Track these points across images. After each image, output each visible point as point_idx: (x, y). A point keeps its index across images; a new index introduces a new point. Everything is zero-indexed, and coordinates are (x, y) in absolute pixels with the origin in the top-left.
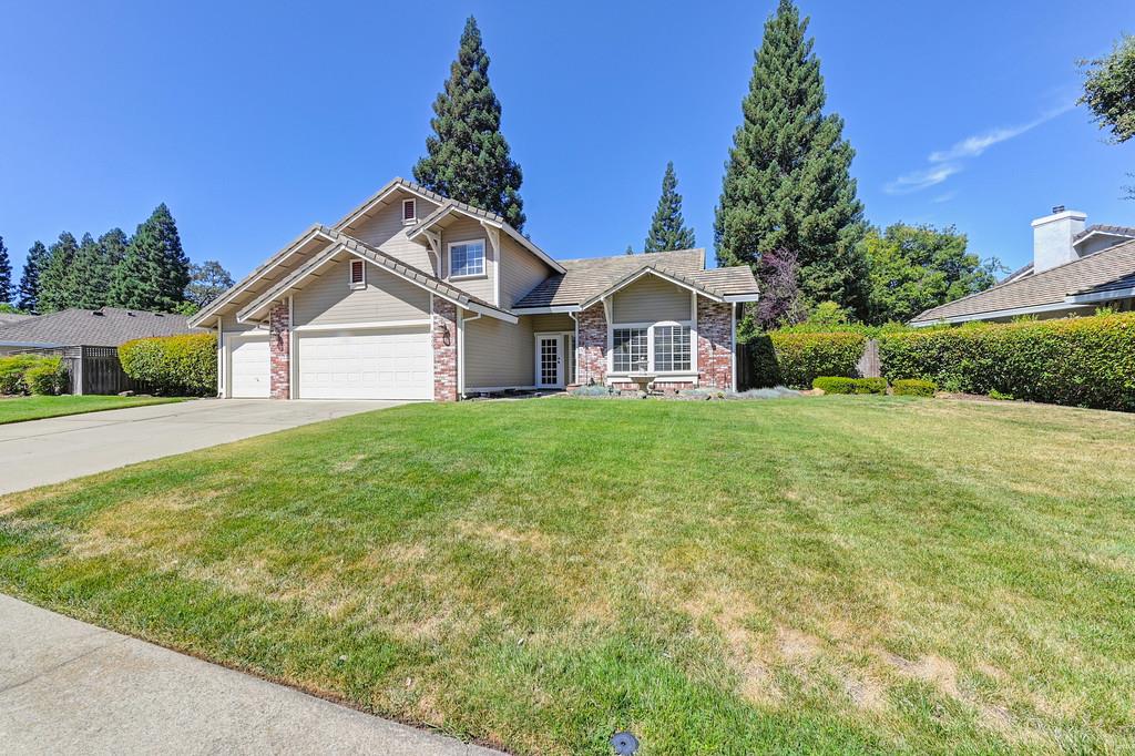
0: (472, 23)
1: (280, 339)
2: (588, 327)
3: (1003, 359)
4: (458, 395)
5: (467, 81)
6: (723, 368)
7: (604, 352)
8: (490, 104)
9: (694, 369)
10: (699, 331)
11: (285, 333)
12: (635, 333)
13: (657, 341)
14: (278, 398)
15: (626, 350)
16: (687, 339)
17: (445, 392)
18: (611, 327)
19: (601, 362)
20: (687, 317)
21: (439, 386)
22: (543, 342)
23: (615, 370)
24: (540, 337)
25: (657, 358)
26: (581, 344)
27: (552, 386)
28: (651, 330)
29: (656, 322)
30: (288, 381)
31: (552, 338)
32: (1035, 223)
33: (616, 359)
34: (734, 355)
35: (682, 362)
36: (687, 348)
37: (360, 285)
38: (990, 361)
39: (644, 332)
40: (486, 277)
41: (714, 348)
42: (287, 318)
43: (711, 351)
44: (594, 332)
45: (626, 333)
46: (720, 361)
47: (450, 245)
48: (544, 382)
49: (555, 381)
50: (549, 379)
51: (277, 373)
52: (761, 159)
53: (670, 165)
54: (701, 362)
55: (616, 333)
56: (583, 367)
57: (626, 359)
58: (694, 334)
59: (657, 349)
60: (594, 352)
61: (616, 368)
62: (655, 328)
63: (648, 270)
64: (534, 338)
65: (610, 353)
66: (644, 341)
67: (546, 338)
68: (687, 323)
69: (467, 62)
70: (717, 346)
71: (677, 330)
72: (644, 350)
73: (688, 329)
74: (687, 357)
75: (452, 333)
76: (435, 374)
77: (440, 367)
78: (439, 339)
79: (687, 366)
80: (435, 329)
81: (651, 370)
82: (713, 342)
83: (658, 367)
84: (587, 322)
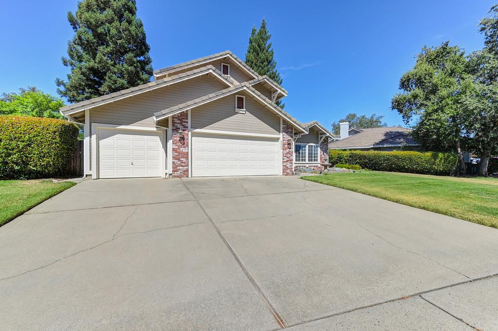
1: (182, 136)
3: (372, 161)
9: (319, 161)
10: (320, 147)
11: (186, 132)
12: (302, 147)
13: (309, 150)
14: (180, 177)
15: (299, 153)
16: (317, 150)
17: (288, 171)
20: (317, 142)
21: (285, 168)
23: (296, 161)
25: (309, 157)
28: (307, 146)
29: (309, 143)
30: (188, 166)
33: (296, 156)
34: (328, 157)
36: (317, 154)
38: (367, 161)
39: (305, 147)
42: (187, 122)
43: (323, 155)
45: (300, 146)
51: (179, 159)
54: (321, 158)
55: (297, 146)
57: (299, 157)
58: (319, 149)
59: (309, 153)
61: (296, 160)
63: (316, 124)
65: (294, 155)
66: (305, 150)
68: (317, 144)
70: (325, 153)
71: (314, 146)
72: (305, 153)
73: (317, 147)
74: (317, 157)
76: (283, 162)
77: (286, 159)
78: (285, 146)
79: (317, 160)
80: (283, 140)
81: (307, 161)
82: (323, 152)
83: (309, 160)
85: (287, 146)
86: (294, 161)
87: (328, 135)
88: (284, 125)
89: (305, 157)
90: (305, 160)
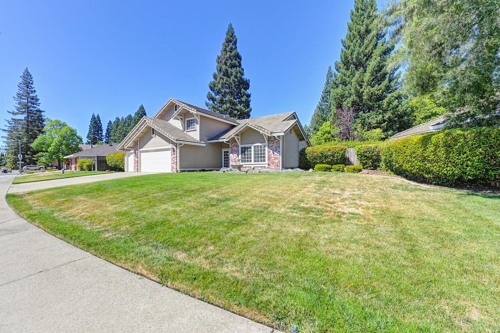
0: (230, 25)
1: (136, 153)
2: (233, 146)
4: (177, 171)
5: (228, 49)
6: (277, 161)
7: (238, 156)
8: (238, 57)
9: (267, 162)
10: (268, 147)
11: (137, 151)
12: (248, 148)
13: (255, 151)
14: (135, 172)
15: (245, 155)
16: (264, 150)
17: (174, 170)
18: (240, 146)
19: (237, 159)
20: (264, 142)
21: (173, 168)
22: (224, 152)
24: (224, 150)
25: (255, 158)
26: (231, 153)
28: (253, 147)
29: (254, 143)
30: (138, 167)
31: (227, 150)
33: (242, 158)
34: (280, 156)
36: (264, 154)
37: (154, 135)
39: (250, 148)
40: (196, 130)
41: (274, 153)
42: (138, 147)
43: (273, 155)
44: (235, 148)
45: (245, 148)
46: (276, 158)
47: (186, 119)
48: (224, 166)
51: (135, 164)
54: (269, 159)
55: (242, 148)
56: (232, 161)
57: (245, 158)
58: (266, 148)
59: (255, 154)
60: (235, 155)
61: (242, 161)
63: (247, 125)
64: (221, 151)
65: (240, 156)
66: (251, 151)
68: (264, 144)
69: (228, 41)
71: (261, 146)
72: (251, 154)
73: (265, 146)
74: (264, 157)
75: (175, 150)
77: (172, 162)
79: (264, 161)
80: (171, 149)
81: (253, 162)
82: (273, 151)
83: (255, 161)
84: (233, 145)
85: (173, 153)
86: (240, 162)
89: (251, 158)
90: (251, 161)
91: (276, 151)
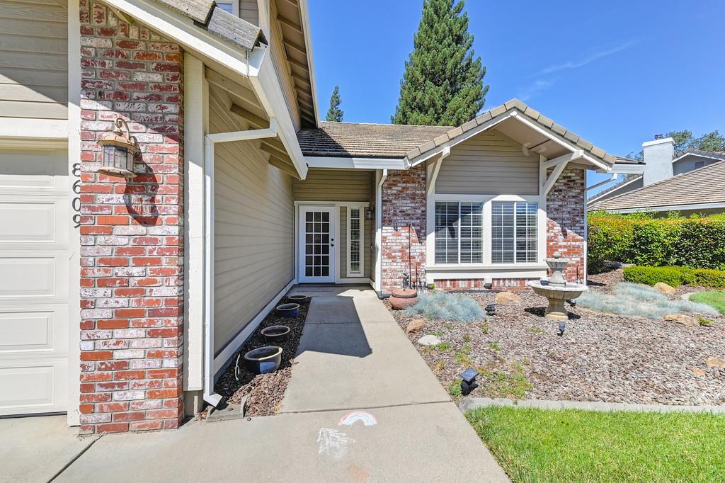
2: (397, 196)
4: (185, 396)
6: (574, 260)
7: (421, 236)
9: (542, 259)
10: (548, 210)
12: (466, 209)
13: (495, 221)
15: (453, 233)
16: (533, 221)
17: (134, 395)
18: (433, 198)
19: (416, 249)
20: (536, 190)
22: (309, 215)
23: (438, 261)
24: (304, 208)
25: (495, 245)
26: (386, 223)
27: (321, 279)
28: (487, 209)
29: (498, 194)
31: (322, 209)
32: (645, 144)
33: (439, 245)
34: (585, 243)
35: (526, 252)
36: (533, 233)
39: (478, 208)
41: (565, 234)
43: (561, 237)
44: (407, 205)
45: (453, 208)
46: (571, 251)
48: (308, 273)
49: (326, 272)
50: (317, 270)
52: (435, 78)
53: (337, 88)
54: (550, 250)
55: (439, 207)
56: (389, 256)
57: (453, 245)
58: (542, 216)
59: (495, 233)
61: (439, 258)
62: (493, 203)
63: (514, 113)
64: (294, 209)
65: (431, 238)
66: (478, 221)
67: (313, 209)
68: (533, 199)
70: (568, 231)
72: (478, 233)
73: (534, 207)
74: (533, 245)
76: (86, 325)
77: (108, 303)
78: (102, 198)
79: (533, 257)
80: (86, 158)
81: (487, 262)
82: (563, 225)
83: (496, 258)
84: (395, 190)
85: (118, 199)
86: (430, 262)
87: (578, 153)
88: (92, 42)
89: (478, 245)
90: (478, 257)
91: (572, 226)
